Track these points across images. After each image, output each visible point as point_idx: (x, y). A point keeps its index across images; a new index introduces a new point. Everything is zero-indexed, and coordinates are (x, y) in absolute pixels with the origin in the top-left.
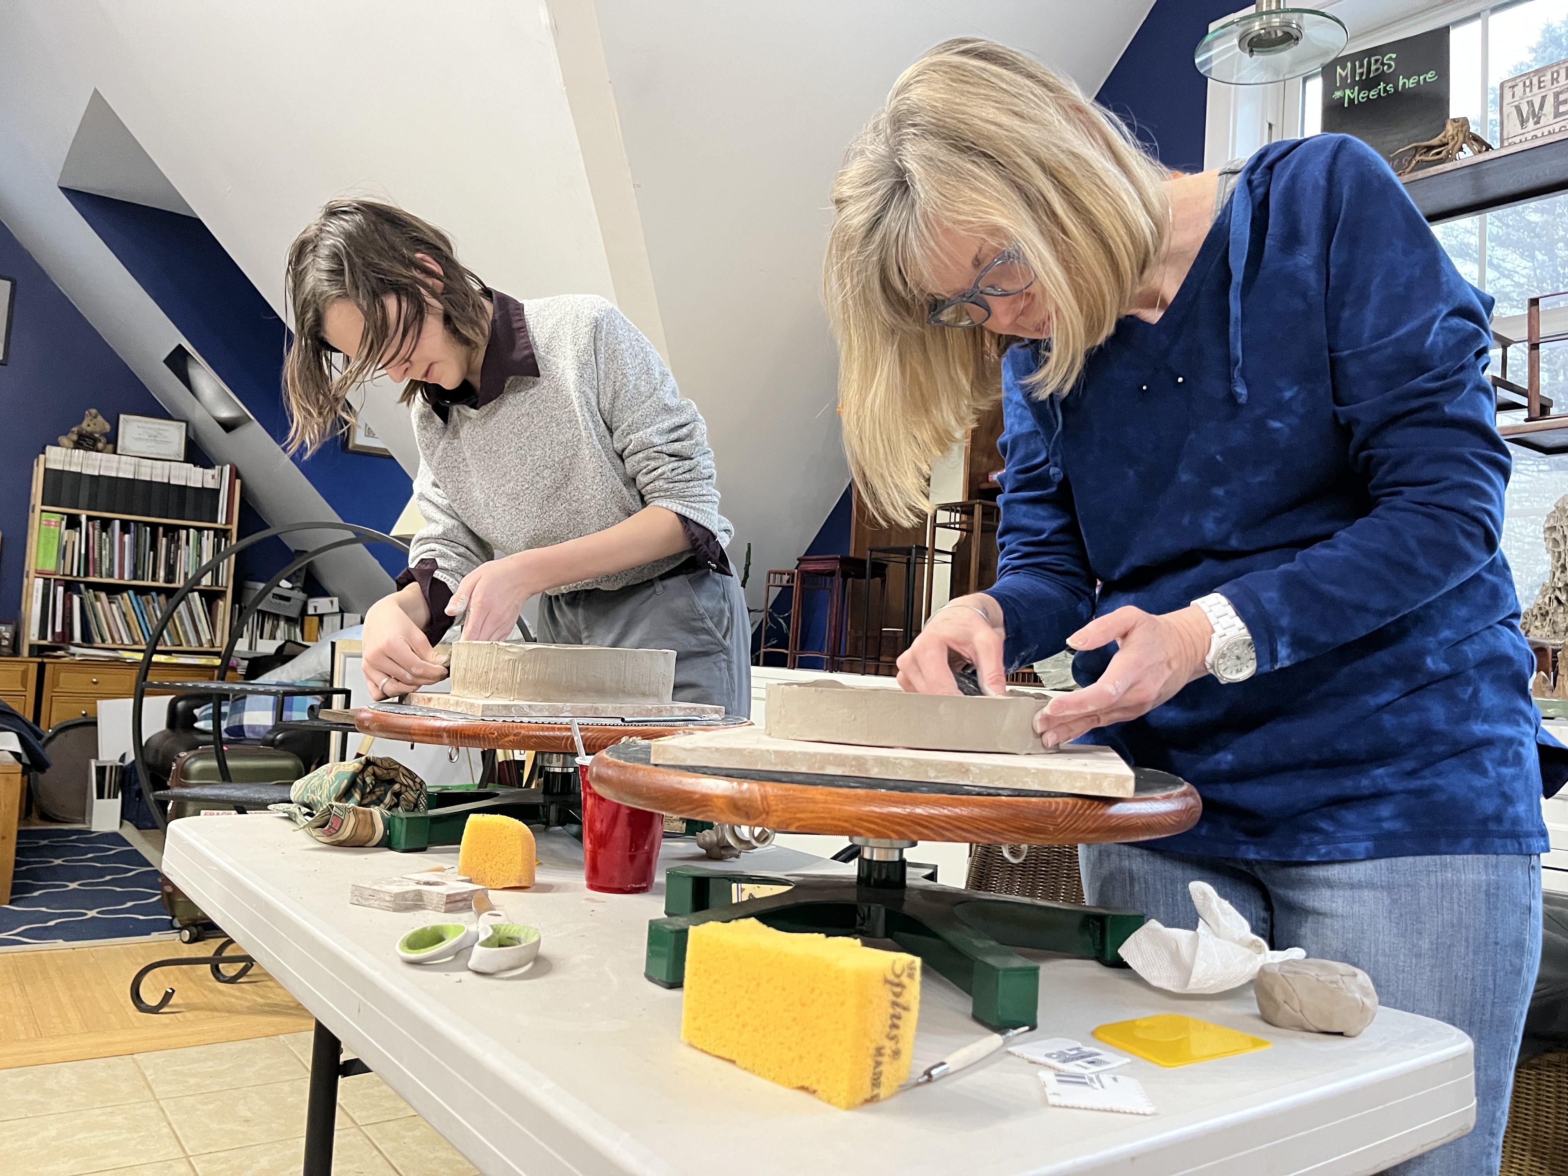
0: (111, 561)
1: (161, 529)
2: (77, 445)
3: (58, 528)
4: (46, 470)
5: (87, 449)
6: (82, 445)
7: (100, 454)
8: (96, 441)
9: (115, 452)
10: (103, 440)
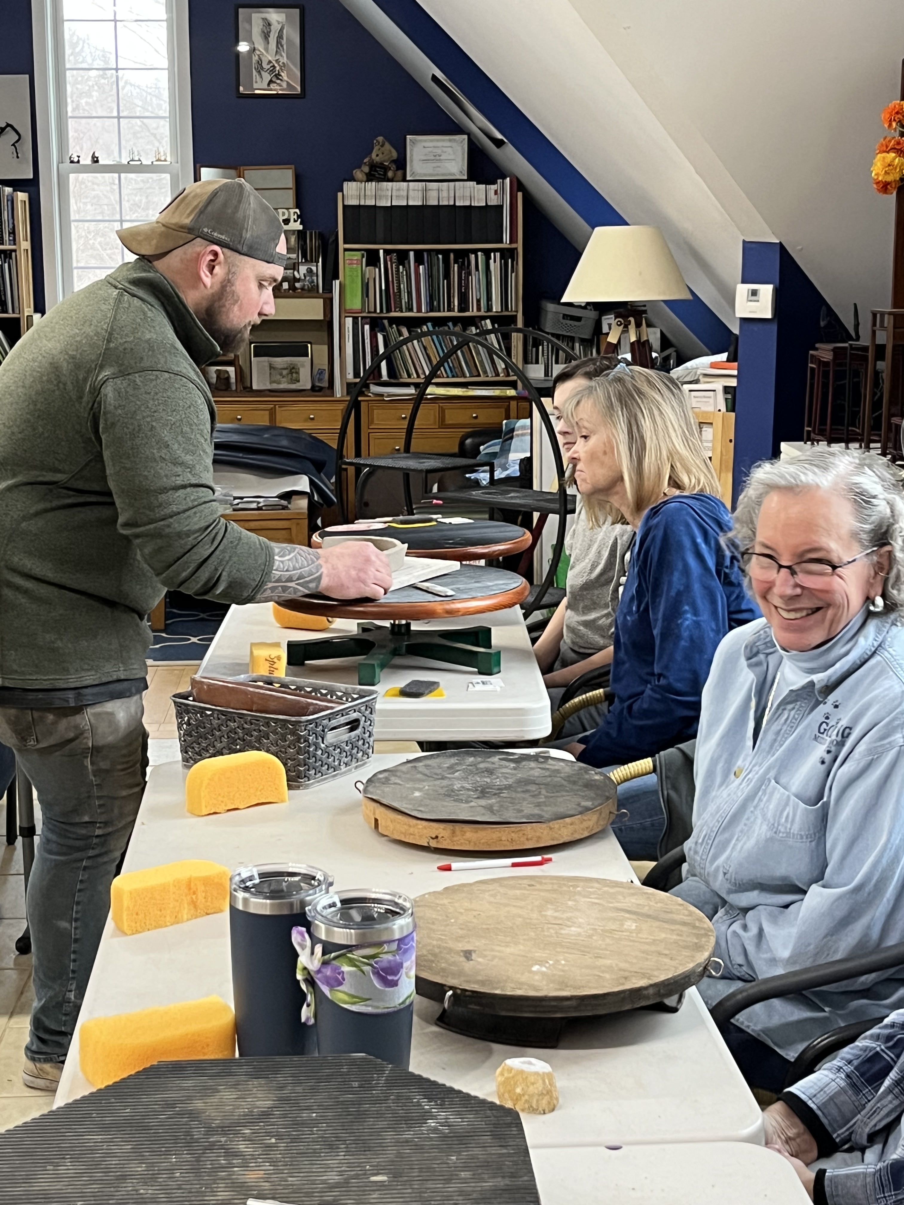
0: (410, 293)
1: (452, 256)
2: (370, 178)
3: (360, 266)
4: (345, 207)
5: (380, 180)
6: (374, 175)
7: (390, 184)
8: (386, 169)
9: (404, 180)
10: (393, 167)
